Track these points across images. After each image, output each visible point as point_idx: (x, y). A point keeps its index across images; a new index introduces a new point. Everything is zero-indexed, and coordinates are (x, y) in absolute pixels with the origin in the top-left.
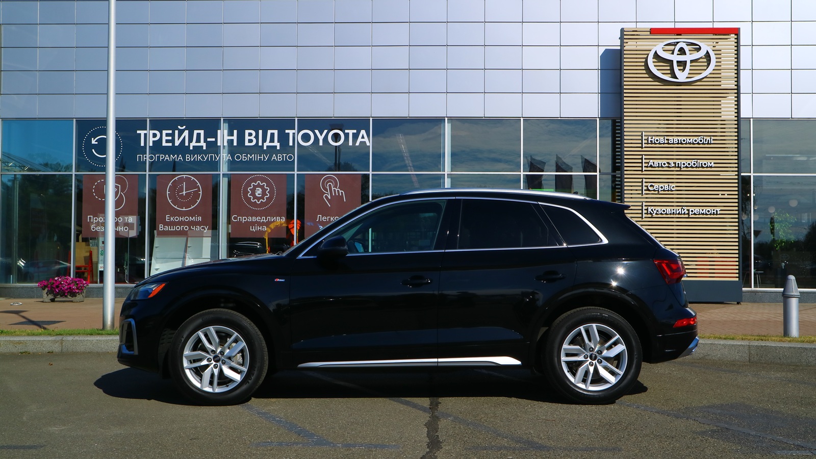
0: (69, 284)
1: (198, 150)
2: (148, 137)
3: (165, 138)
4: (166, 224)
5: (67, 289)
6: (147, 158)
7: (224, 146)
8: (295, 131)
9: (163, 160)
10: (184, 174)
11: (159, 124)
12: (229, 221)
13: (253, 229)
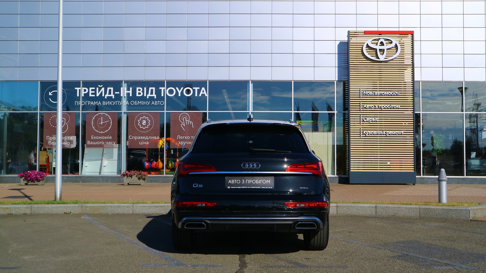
0: (36, 175)
1: (110, 99)
2: (81, 91)
3: (91, 92)
4: (91, 140)
5: (34, 178)
6: (81, 103)
7: (124, 97)
8: (165, 88)
9: (90, 104)
10: (101, 112)
11: (87, 84)
12: (127, 139)
13: (141, 144)
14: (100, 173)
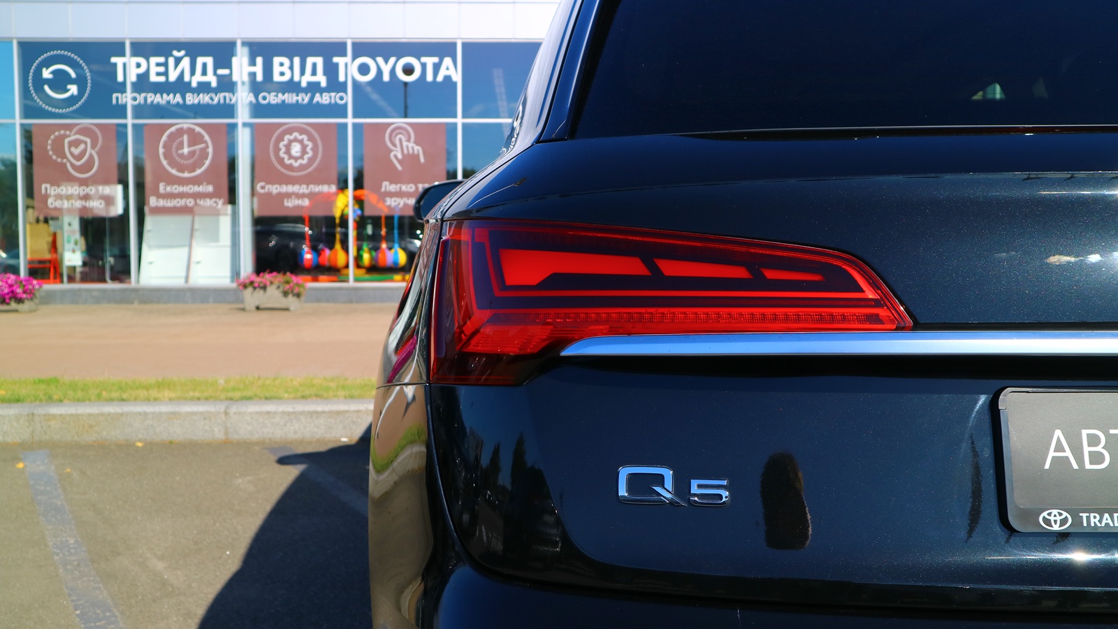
0: (11, 286)
1: (204, 87)
2: (128, 67)
3: (154, 70)
4: (159, 196)
5: (8, 294)
6: (128, 98)
7: (243, 83)
8: (349, 58)
9: (152, 102)
10: (185, 123)
11: (143, 49)
12: (253, 193)
13: (289, 203)
14: (187, 278)
